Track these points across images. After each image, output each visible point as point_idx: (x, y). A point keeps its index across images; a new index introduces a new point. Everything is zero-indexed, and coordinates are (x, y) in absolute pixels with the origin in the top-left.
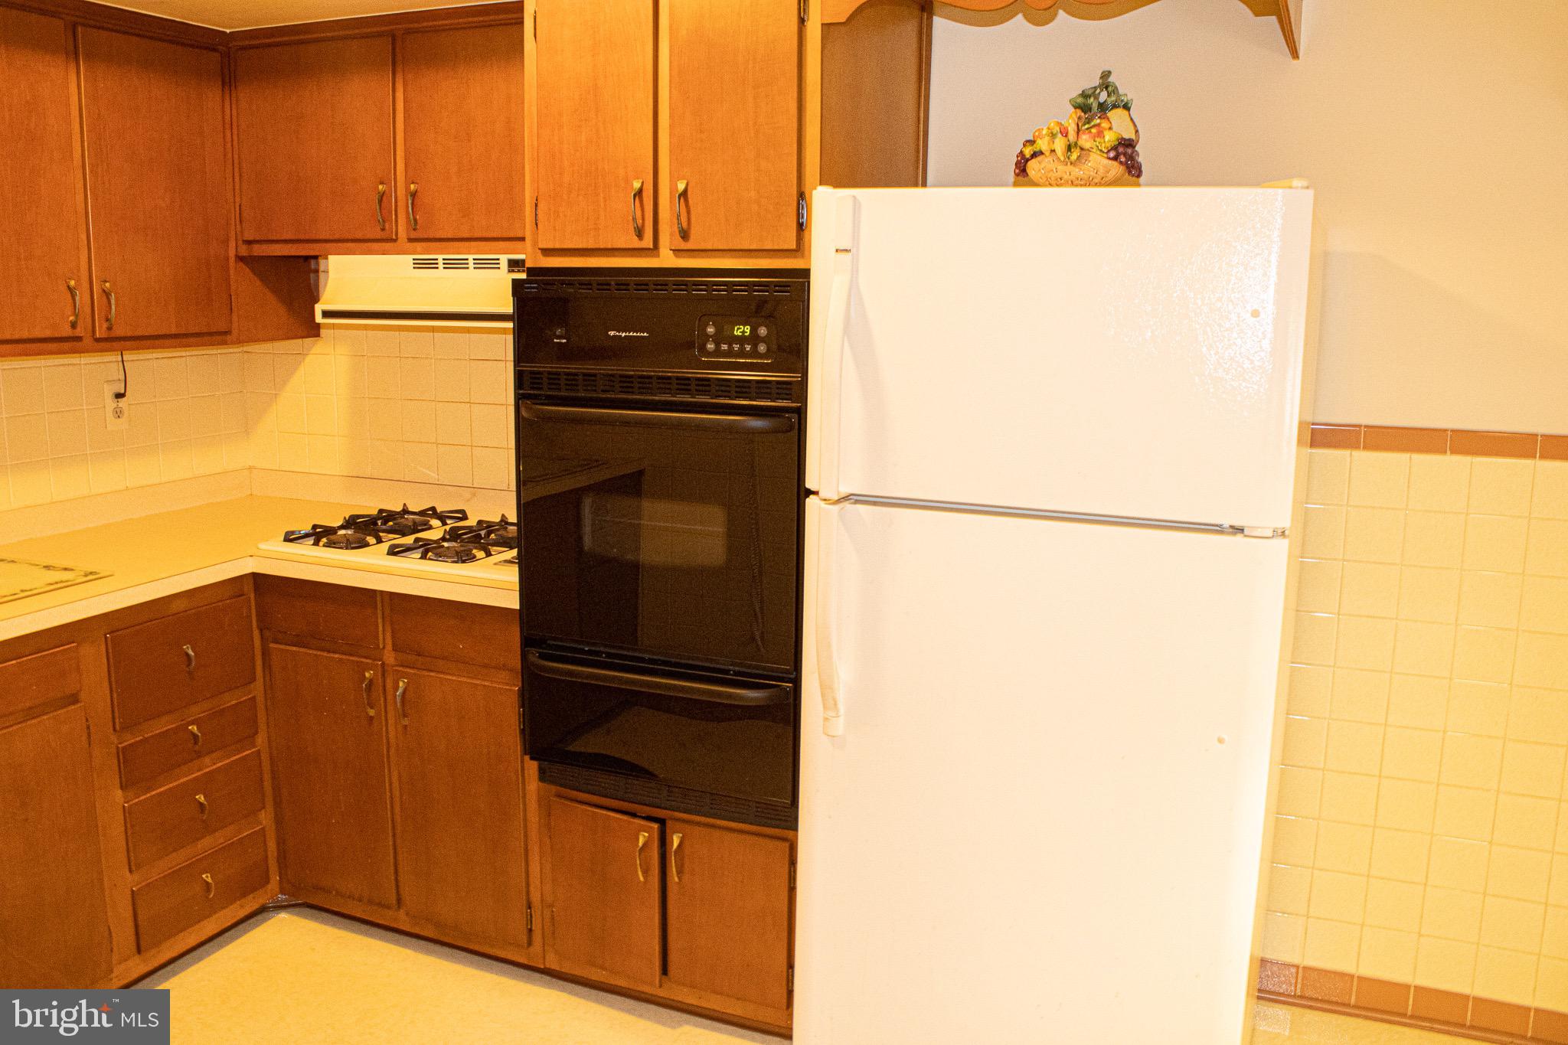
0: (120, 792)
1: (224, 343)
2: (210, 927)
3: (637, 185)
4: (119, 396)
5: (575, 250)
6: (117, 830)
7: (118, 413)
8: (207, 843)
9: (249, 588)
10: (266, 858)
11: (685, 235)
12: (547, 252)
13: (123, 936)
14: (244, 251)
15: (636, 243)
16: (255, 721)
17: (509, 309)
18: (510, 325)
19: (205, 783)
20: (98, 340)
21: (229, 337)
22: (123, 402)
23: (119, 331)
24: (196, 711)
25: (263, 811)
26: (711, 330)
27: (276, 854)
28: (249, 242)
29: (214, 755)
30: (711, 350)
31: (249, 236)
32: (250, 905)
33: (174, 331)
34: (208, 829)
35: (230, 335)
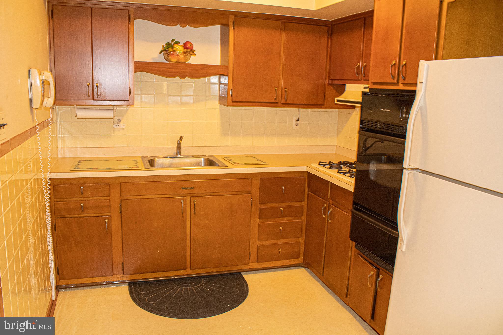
0: (258, 219)
1: (321, 108)
2: (279, 263)
3: (394, 62)
4: (298, 120)
5: (380, 83)
6: (256, 229)
7: (297, 125)
8: (281, 241)
9: (306, 176)
10: (299, 251)
11: (404, 79)
12: (374, 84)
13: (254, 256)
14: (330, 82)
15: (392, 81)
16: (302, 212)
17: (360, 100)
18: (360, 105)
19: (284, 225)
20: (282, 104)
21: (323, 107)
22: (298, 122)
23: (288, 102)
24: (284, 204)
25: (301, 238)
26: (405, 110)
27: (303, 251)
28: (332, 80)
29: (288, 218)
30: (404, 117)
31: (331, 78)
32: (292, 262)
33: (305, 103)
34: (282, 238)
35: (324, 105)
